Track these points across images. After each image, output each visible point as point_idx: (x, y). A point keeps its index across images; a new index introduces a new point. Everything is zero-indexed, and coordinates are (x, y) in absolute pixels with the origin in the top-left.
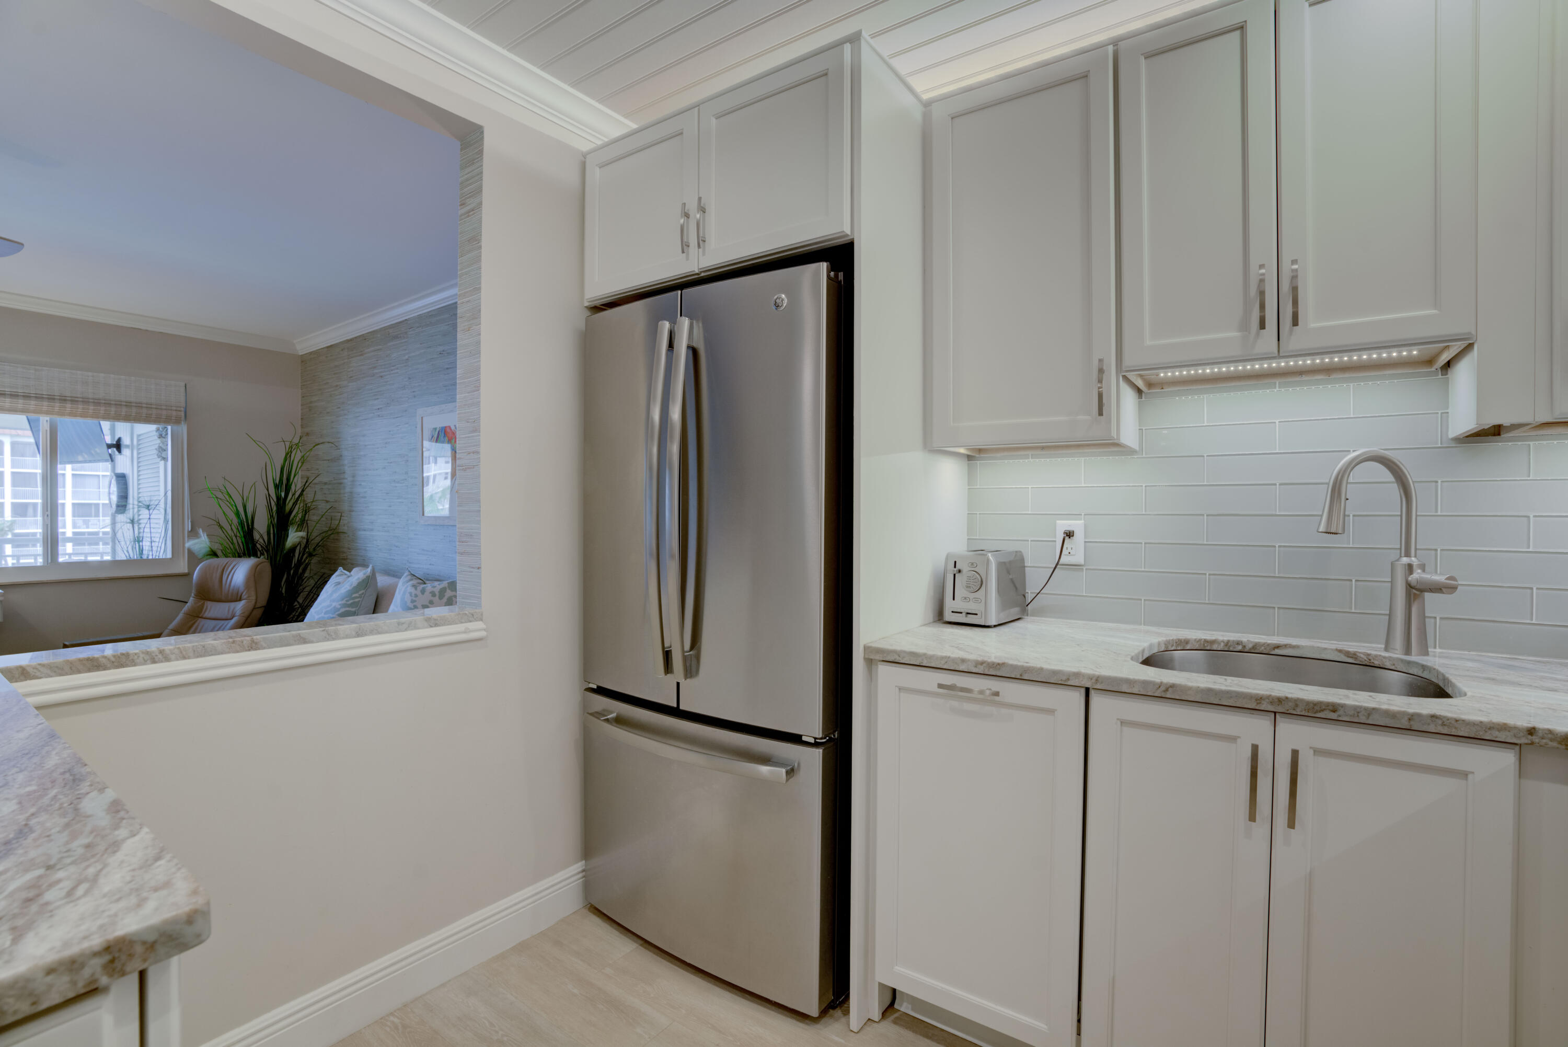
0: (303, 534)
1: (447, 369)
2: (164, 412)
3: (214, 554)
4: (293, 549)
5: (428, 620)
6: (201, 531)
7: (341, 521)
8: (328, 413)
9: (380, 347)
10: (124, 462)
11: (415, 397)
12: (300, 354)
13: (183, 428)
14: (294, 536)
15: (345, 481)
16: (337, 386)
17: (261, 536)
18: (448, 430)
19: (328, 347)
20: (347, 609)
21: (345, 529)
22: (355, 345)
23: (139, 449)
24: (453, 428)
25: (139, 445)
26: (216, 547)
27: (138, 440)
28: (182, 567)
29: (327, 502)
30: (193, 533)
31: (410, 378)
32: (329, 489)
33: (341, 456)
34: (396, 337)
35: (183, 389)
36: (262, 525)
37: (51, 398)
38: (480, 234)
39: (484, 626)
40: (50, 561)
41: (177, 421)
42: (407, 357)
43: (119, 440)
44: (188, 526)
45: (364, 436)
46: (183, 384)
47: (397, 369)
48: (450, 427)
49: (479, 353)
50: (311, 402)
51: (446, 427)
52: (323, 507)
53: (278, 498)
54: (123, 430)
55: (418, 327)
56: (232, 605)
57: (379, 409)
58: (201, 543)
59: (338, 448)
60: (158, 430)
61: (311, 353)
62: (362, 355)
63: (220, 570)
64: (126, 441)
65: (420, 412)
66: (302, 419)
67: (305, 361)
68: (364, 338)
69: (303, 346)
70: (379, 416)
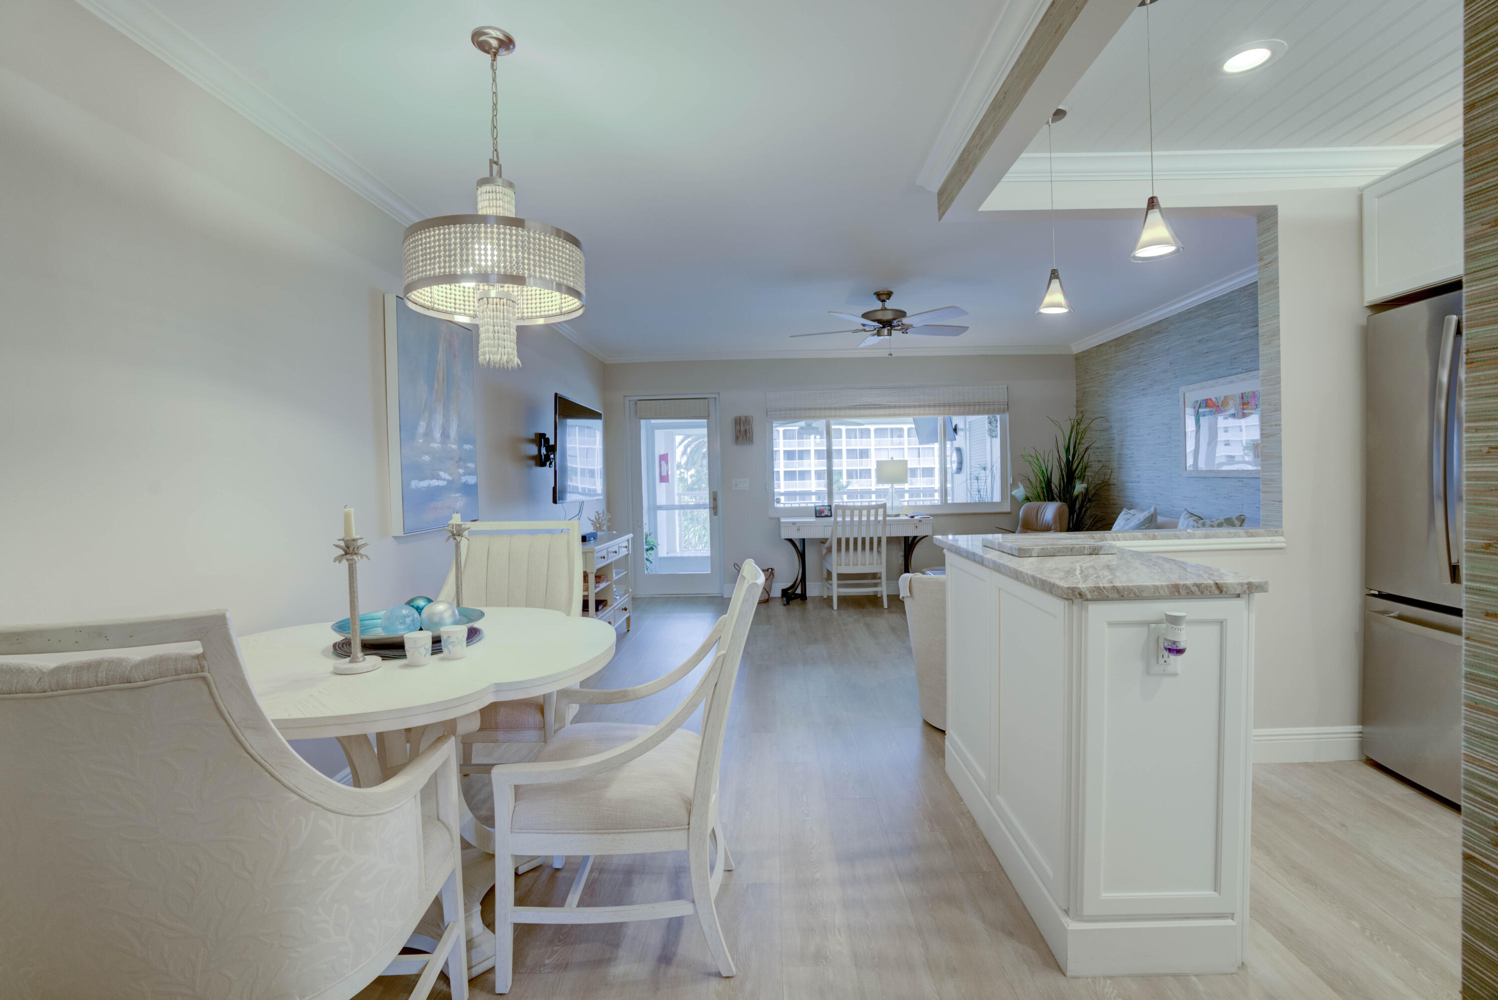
0: (1085, 485)
1: (1207, 353)
2: (997, 407)
3: (1028, 499)
4: (1077, 497)
5: (1247, 533)
6: (1020, 484)
7: (1112, 476)
8: (1099, 395)
9: (1144, 341)
10: (960, 440)
11: (1176, 377)
12: (1075, 352)
13: (1007, 416)
14: (1079, 487)
15: (1115, 445)
16: (1106, 374)
17: (1056, 486)
18: (1209, 402)
19: (1097, 346)
21: (1115, 481)
22: (1121, 342)
23: (970, 431)
24: (1214, 400)
25: (970, 428)
26: (1029, 495)
27: (970, 425)
28: (1007, 508)
29: (1100, 461)
30: (1014, 485)
31: (1171, 364)
32: (1101, 452)
33: (1111, 427)
34: (1158, 333)
35: (1006, 390)
36: (1056, 480)
37: (944, 405)
38: (1277, 278)
39: (1285, 540)
40: (944, 502)
41: (1004, 412)
42: (1168, 347)
43: (956, 426)
44: (1010, 481)
45: (1130, 411)
46: (1006, 387)
47: (1159, 357)
48: (1211, 399)
49: (1279, 359)
50: (1084, 388)
51: (1207, 400)
52: (1096, 467)
53: (1068, 459)
54: (958, 420)
55: (1178, 323)
57: (1143, 389)
58: (1020, 492)
59: (1108, 421)
60: (989, 418)
61: (1083, 352)
62: (1128, 349)
63: (1036, 510)
64: (961, 426)
65: (1182, 389)
66: (1077, 401)
67: (1079, 358)
68: (1128, 336)
69: (1078, 347)
70: (1144, 394)
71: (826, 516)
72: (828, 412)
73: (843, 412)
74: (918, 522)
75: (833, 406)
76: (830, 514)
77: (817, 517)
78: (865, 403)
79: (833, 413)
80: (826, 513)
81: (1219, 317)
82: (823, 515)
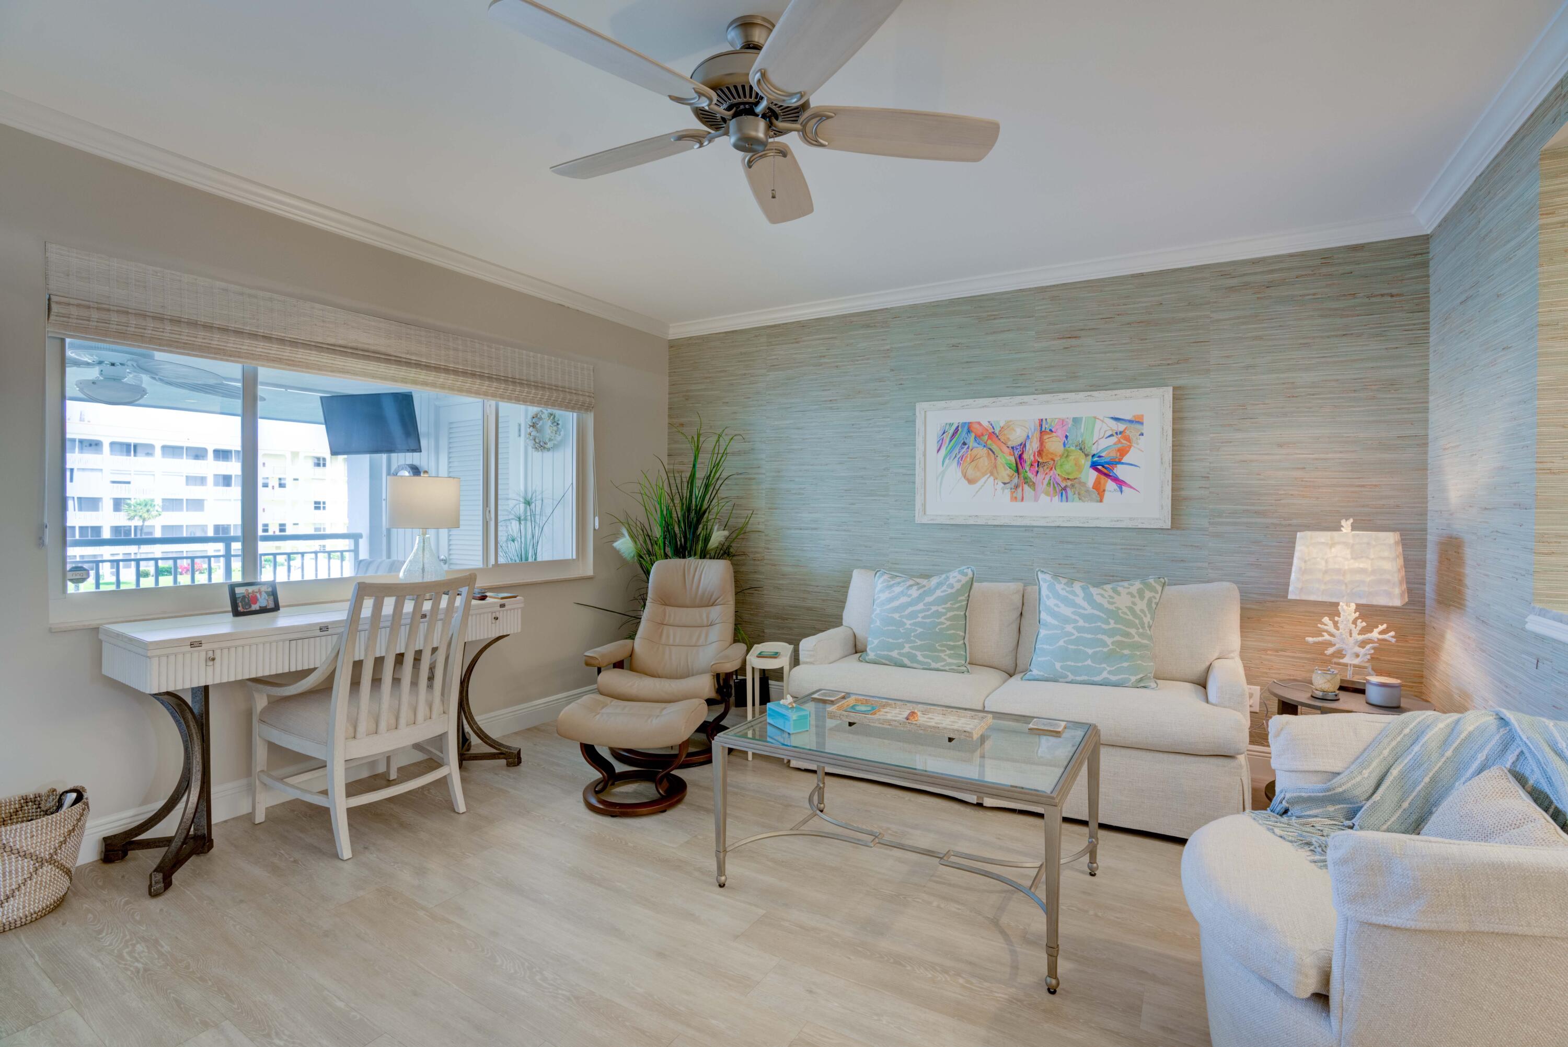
1: (967, 362)
6: (623, 530)
9: (833, 336)
11: (908, 389)
12: (670, 338)
14: (718, 536)
16: (743, 375)
18: (973, 426)
19: (726, 332)
20: (956, 613)
21: (761, 527)
22: (781, 333)
24: (984, 424)
26: (648, 546)
28: (586, 570)
31: (891, 370)
33: (749, 450)
35: (593, 373)
41: (585, 409)
42: (888, 347)
44: (595, 524)
45: (798, 428)
46: (590, 367)
47: (869, 359)
48: (979, 423)
50: (686, 391)
51: (971, 423)
55: (906, 318)
56: (704, 610)
57: (831, 400)
58: (624, 545)
59: (741, 441)
61: (688, 339)
62: (797, 342)
63: (680, 572)
65: (920, 407)
66: (670, 409)
67: (675, 346)
68: (803, 327)
69: (678, 331)
70: (831, 408)
71: (263, 610)
72: (246, 345)
73: (301, 354)
74: (498, 608)
75: (275, 334)
76: (271, 605)
77: (237, 613)
78: (354, 345)
79: (274, 350)
80: (263, 601)
81: (995, 319)
82: (255, 607)
